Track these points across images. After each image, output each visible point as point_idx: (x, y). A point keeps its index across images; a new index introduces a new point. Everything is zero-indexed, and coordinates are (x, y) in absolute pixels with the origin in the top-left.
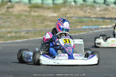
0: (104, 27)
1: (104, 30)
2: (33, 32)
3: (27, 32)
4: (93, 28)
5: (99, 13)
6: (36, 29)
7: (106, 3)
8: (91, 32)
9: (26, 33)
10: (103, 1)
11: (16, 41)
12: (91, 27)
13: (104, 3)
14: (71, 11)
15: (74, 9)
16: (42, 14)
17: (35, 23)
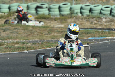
0: (110, 38)
1: (109, 41)
2: (40, 43)
3: (35, 43)
4: (99, 39)
5: (105, 24)
6: (43, 40)
7: (112, 14)
8: (97, 43)
9: (33, 44)
10: (109, 12)
11: (23, 52)
12: (98, 38)
13: (110, 14)
14: (78, 22)
15: (80, 20)
16: (49, 24)
17: (42, 34)
